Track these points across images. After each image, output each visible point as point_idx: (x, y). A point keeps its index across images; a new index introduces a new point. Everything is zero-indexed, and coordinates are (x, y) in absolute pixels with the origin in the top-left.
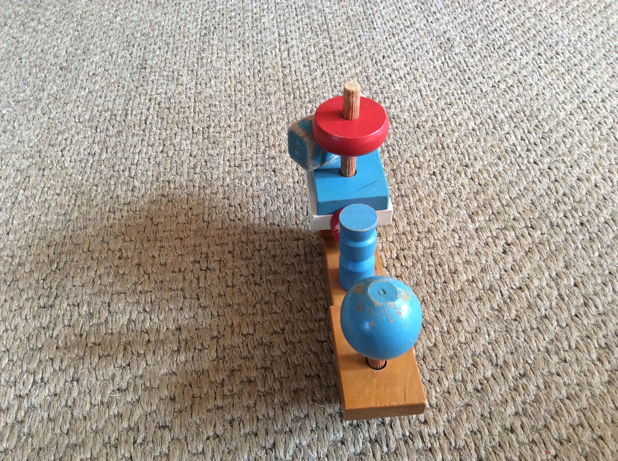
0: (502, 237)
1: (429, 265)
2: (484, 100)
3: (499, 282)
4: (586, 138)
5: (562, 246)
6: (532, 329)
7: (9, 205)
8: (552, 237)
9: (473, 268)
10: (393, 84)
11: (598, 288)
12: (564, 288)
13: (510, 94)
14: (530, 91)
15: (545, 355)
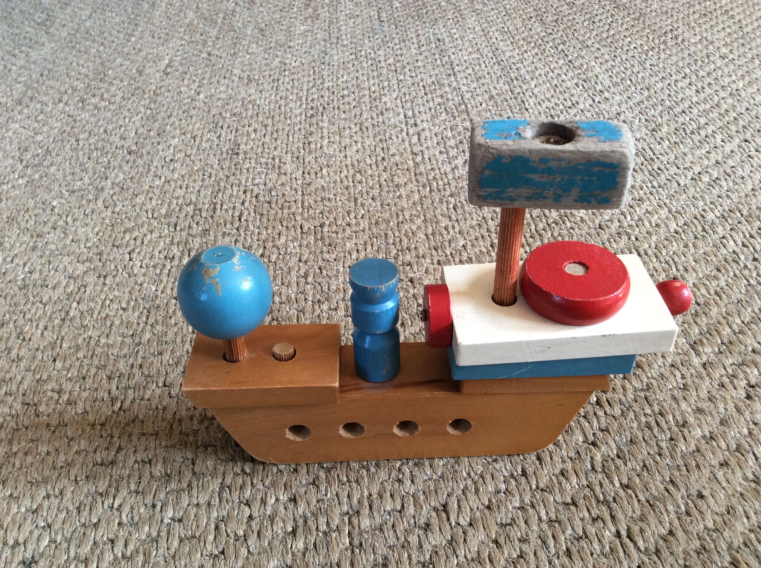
0: (741, 376)
1: (645, 415)
2: (684, 196)
3: (749, 440)
7: (57, 321)
9: (709, 419)
13: (717, 189)
14: (743, 185)
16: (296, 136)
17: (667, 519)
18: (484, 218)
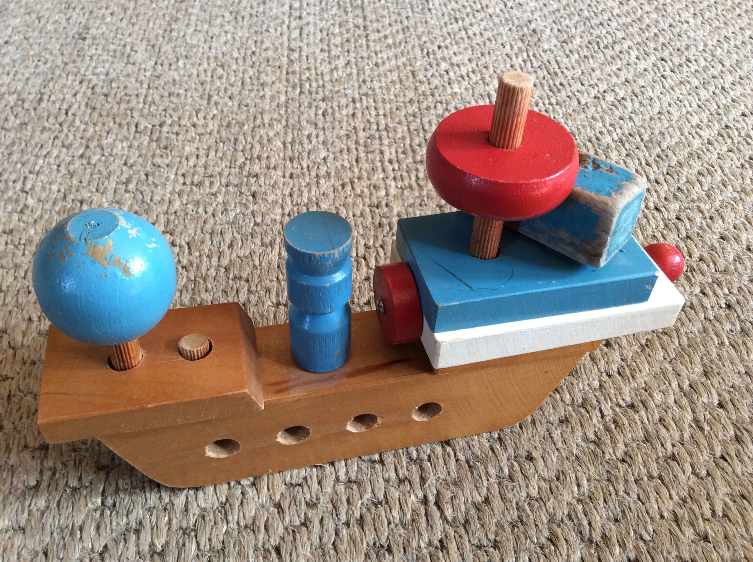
2: (582, 116)
3: (598, 394)
4: (732, 178)
5: (698, 340)
6: (651, 477)
8: (683, 324)
10: (449, 84)
12: (702, 409)
13: (621, 110)
14: (649, 108)
15: (671, 525)
16: (158, 21)
17: (485, 483)
18: (355, 128)
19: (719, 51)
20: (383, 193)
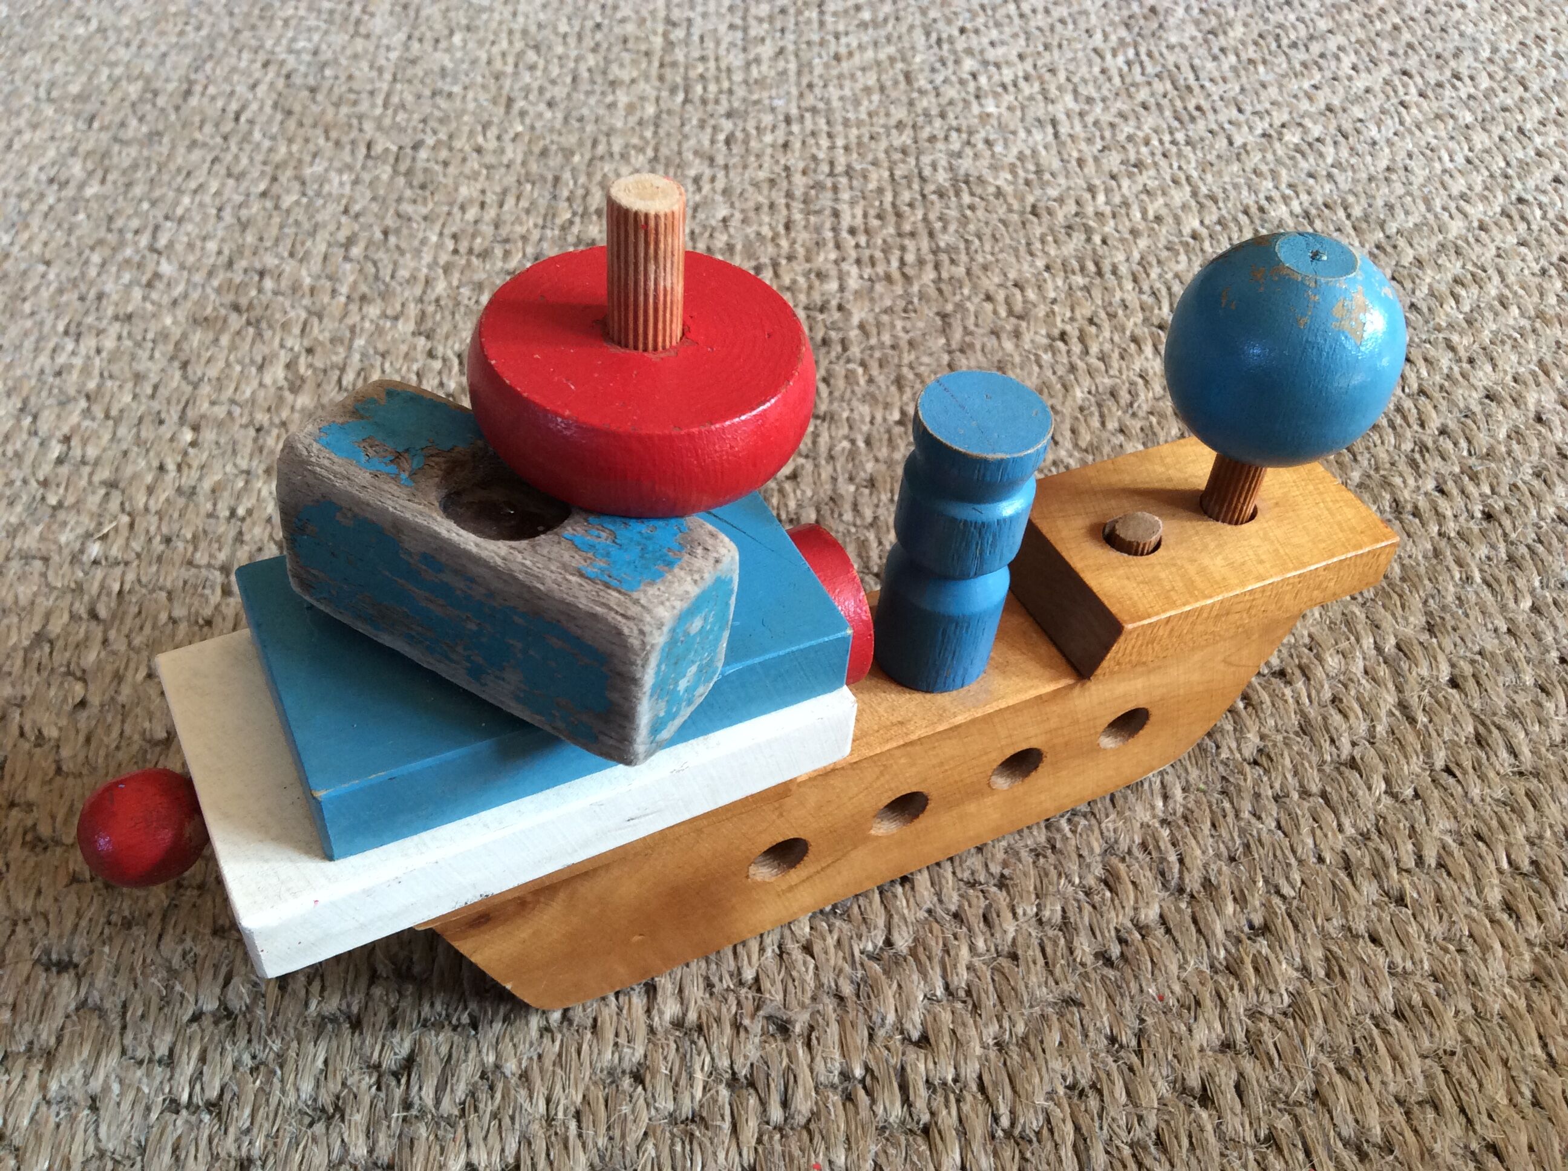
2: (1235, 167)
4: (1521, 292)
5: (1422, 570)
6: (1305, 793)
10: (977, 97)
11: (1522, 700)
12: (1417, 688)
13: (1312, 160)
14: (1369, 159)
15: (1335, 874)
18: (787, 168)
19: (1521, 61)
20: (833, 286)
